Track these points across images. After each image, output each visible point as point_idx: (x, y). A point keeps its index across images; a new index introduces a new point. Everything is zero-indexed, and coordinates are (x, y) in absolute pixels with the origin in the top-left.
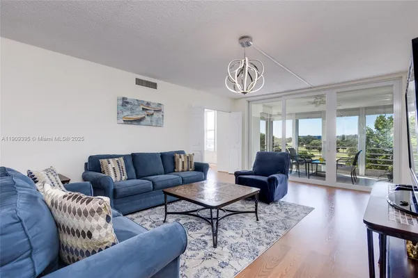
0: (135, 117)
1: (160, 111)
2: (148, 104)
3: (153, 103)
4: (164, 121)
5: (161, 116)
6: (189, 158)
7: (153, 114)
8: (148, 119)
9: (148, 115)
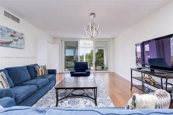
0: (5, 40)
1: (22, 38)
2: (15, 32)
3: (18, 33)
4: (25, 45)
5: (23, 42)
6: (44, 67)
7: (18, 40)
8: (15, 43)
9: (14, 40)
